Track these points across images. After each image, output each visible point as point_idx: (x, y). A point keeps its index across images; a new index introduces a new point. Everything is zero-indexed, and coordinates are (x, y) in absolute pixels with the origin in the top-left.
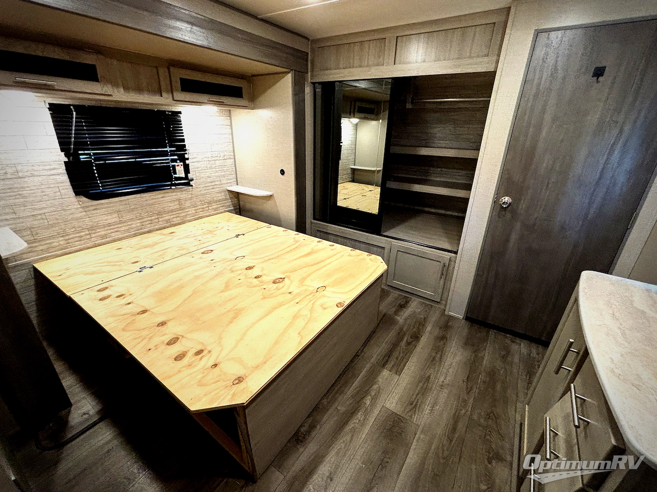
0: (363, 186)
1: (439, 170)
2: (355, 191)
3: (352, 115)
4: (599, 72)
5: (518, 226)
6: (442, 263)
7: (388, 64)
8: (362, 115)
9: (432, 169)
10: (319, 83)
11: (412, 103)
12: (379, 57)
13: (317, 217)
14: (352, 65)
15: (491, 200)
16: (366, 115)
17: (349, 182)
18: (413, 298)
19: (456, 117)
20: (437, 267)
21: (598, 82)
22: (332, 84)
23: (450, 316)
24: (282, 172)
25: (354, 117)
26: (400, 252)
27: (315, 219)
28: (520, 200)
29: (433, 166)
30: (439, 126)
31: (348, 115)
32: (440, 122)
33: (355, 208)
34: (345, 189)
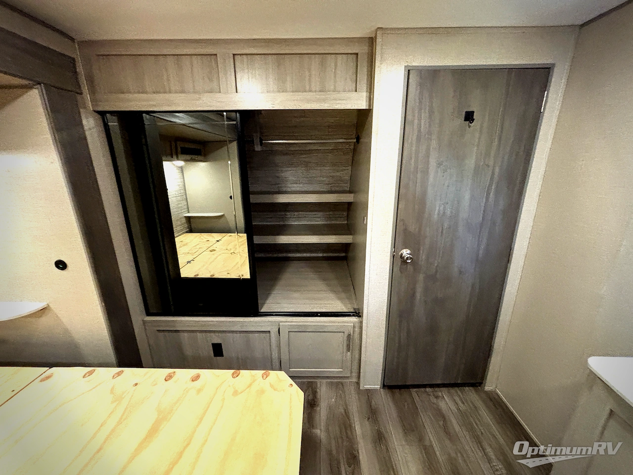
0: (205, 236)
1: (296, 213)
2: (198, 247)
3: (175, 157)
4: (469, 117)
5: (421, 277)
6: (345, 333)
7: (227, 93)
8: (188, 157)
9: (288, 213)
10: (112, 113)
11: (261, 144)
12: (211, 80)
13: (152, 311)
14: (167, 90)
15: (389, 254)
16: (194, 157)
17: (187, 232)
18: (318, 381)
19: (306, 160)
20: (341, 339)
21: (469, 127)
22: (138, 115)
23: (368, 391)
24: (61, 265)
25: (178, 159)
26: (291, 333)
27: (149, 314)
28: (419, 250)
29: (289, 211)
30: (290, 169)
31: (169, 157)
32: (291, 165)
33: (208, 276)
34: (184, 245)
